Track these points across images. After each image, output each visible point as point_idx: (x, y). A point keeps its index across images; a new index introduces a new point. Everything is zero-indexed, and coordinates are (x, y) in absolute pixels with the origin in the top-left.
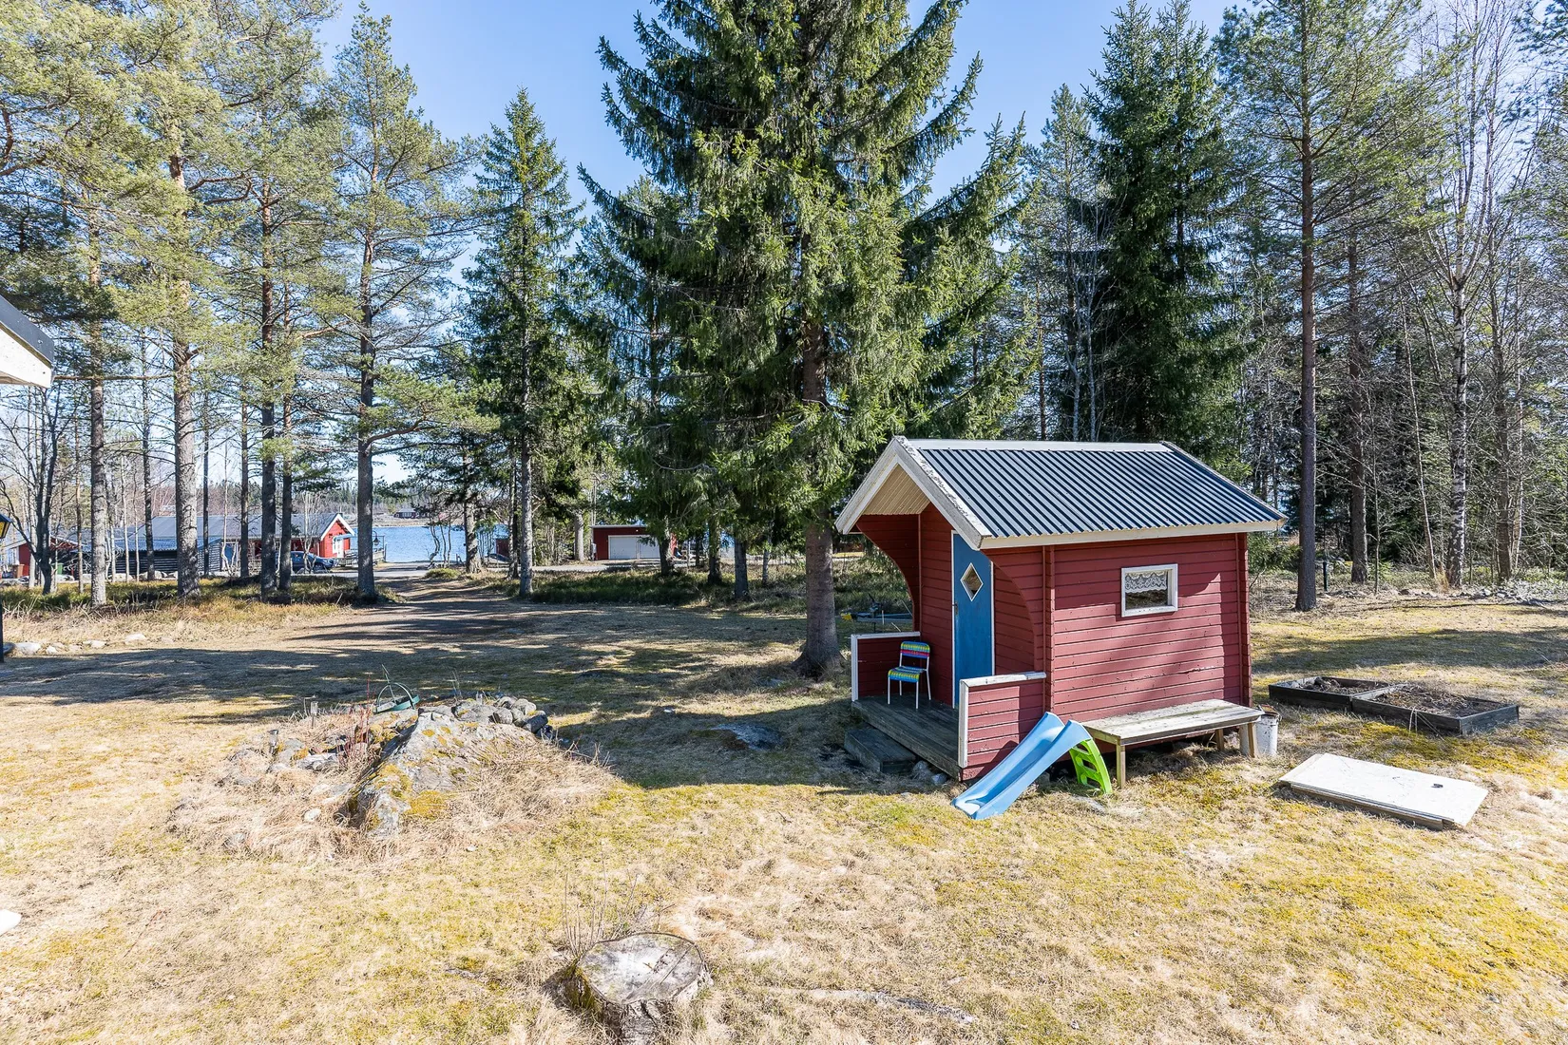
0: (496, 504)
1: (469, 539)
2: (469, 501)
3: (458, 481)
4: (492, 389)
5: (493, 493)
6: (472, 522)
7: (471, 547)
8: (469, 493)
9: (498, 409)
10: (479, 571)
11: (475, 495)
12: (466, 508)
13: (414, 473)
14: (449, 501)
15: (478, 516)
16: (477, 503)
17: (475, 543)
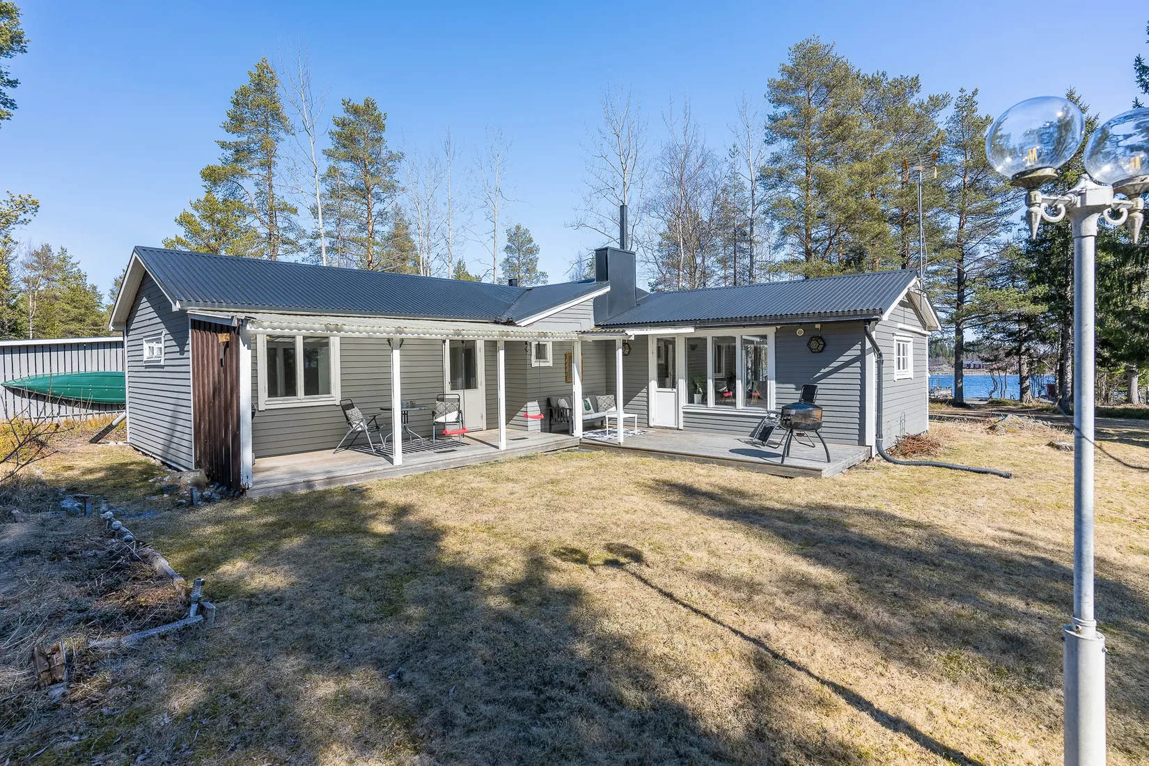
0: (1045, 356)
1: (1022, 380)
2: (1024, 354)
3: (1015, 341)
4: (1042, 289)
5: (1042, 349)
6: (1025, 369)
7: (1024, 386)
8: (1023, 348)
9: (1047, 299)
10: (1030, 402)
11: (1028, 349)
12: (1020, 359)
13: (981, 336)
14: (1008, 354)
15: (1031, 364)
16: (1030, 355)
17: (1027, 383)
